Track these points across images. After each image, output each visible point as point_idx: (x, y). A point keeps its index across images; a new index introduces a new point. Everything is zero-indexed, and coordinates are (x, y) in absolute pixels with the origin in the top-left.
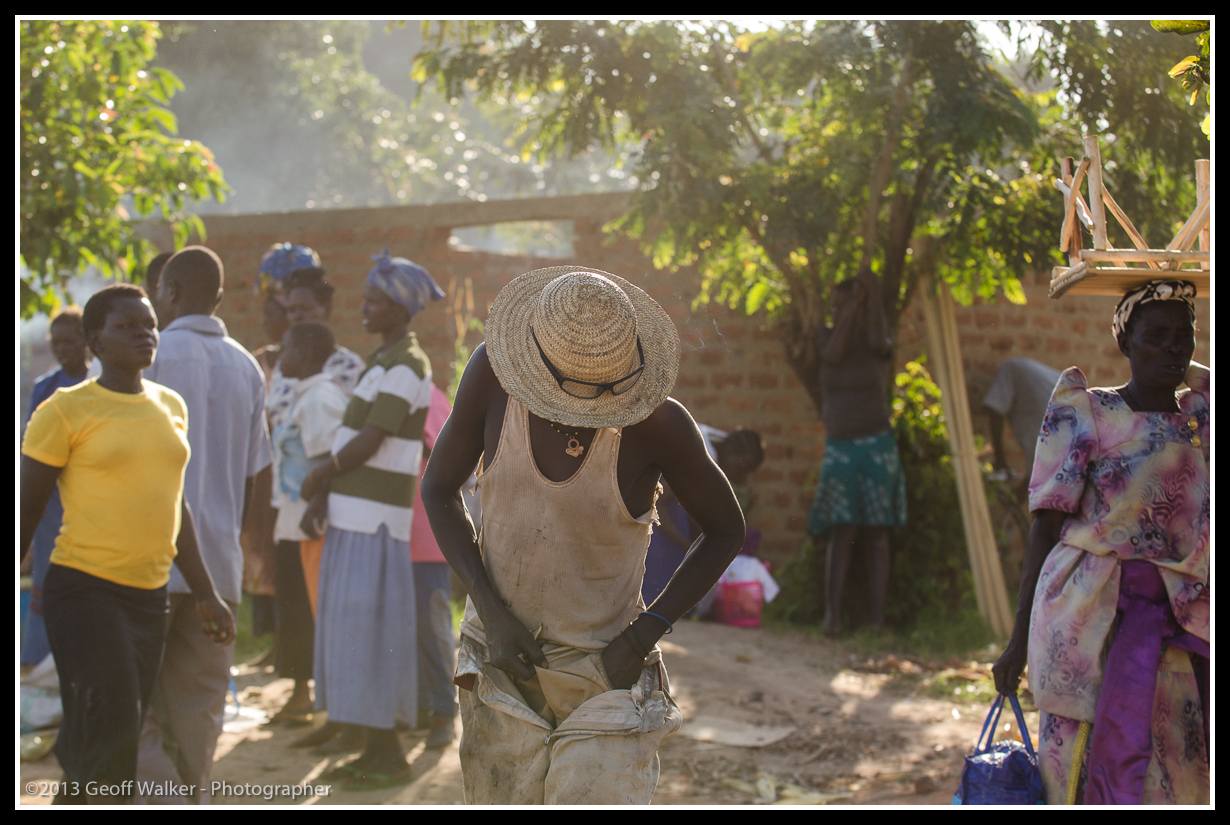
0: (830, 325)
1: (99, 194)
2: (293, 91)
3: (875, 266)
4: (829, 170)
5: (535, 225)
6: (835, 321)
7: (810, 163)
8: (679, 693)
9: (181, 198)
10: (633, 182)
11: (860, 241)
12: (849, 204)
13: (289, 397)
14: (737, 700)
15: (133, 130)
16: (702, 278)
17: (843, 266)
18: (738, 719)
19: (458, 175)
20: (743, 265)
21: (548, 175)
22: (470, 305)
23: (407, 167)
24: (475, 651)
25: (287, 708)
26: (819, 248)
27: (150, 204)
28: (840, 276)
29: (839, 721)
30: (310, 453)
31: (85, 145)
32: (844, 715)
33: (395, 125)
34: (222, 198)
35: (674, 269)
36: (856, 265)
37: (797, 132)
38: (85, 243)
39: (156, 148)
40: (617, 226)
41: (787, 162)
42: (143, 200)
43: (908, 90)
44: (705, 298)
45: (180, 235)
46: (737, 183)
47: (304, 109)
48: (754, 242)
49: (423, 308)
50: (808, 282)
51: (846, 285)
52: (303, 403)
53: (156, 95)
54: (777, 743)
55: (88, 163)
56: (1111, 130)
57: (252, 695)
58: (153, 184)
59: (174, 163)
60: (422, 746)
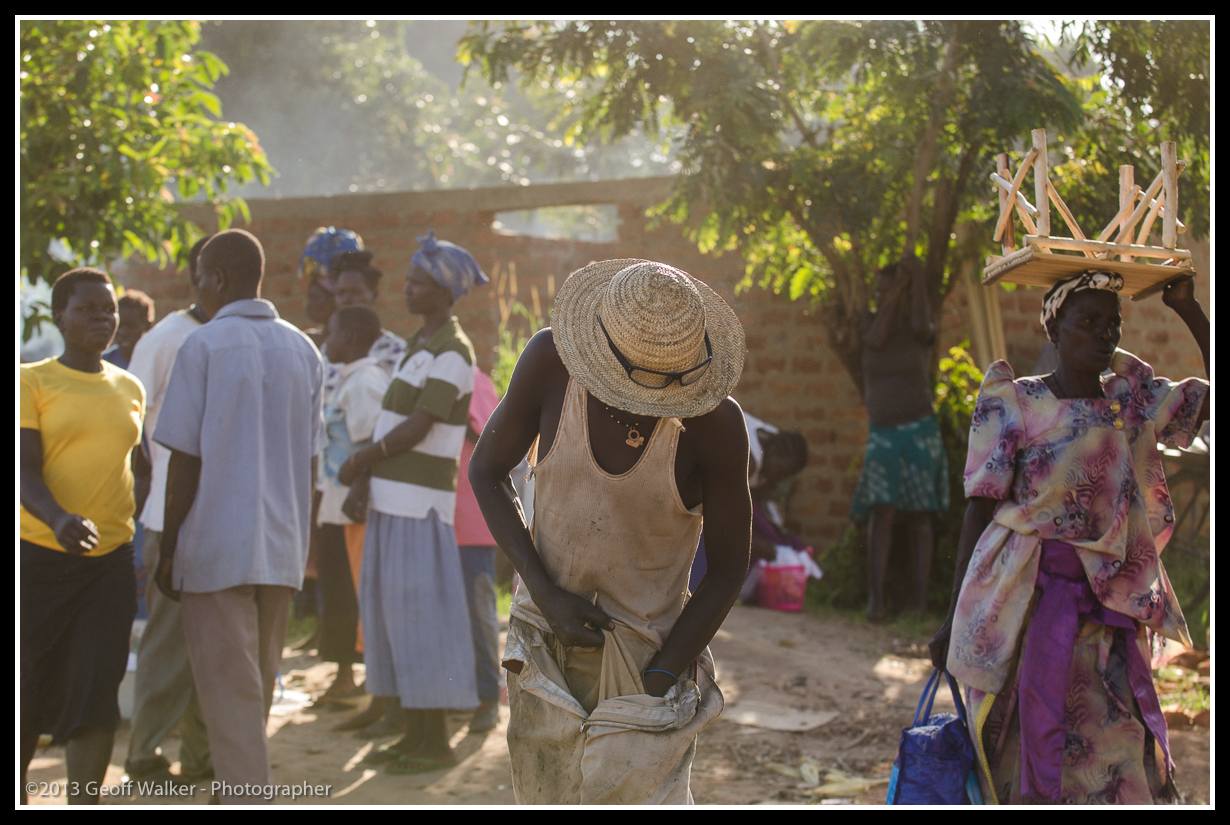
0: (873, 310)
1: (143, 177)
2: (337, 75)
3: (919, 251)
4: (873, 154)
5: (578, 209)
6: (878, 306)
7: (853, 147)
8: (722, 677)
9: (225, 181)
10: (676, 166)
11: (903, 225)
12: (893, 189)
13: (334, 381)
14: (780, 684)
15: (177, 113)
16: (746, 262)
17: (887, 251)
18: (781, 704)
19: (500, 160)
20: (786, 248)
21: (591, 160)
22: (514, 289)
23: (450, 151)
24: (524, 635)
25: (330, 692)
26: (863, 233)
27: (194, 187)
28: (883, 261)
29: (882, 705)
30: (355, 437)
31: (130, 128)
32: (888, 699)
33: (437, 110)
34: (267, 180)
35: (719, 254)
36: (900, 250)
37: (841, 117)
38: (128, 226)
39: (200, 131)
40: (660, 210)
41: (831, 146)
42: (188, 182)
43: (952, 75)
44: (747, 282)
45: (224, 217)
46: (780, 167)
47: (348, 94)
48: (797, 227)
49: (466, 292)
50: (851, 267)
51: (890, 270)
52: (348, 387)
53: (201, 78)
54: (821, 727)
55: (131, 145)
56: (1155, 115)
57: (296, 678)
58: (197, 168)
59: (219, 145)
60: (466, 729)
